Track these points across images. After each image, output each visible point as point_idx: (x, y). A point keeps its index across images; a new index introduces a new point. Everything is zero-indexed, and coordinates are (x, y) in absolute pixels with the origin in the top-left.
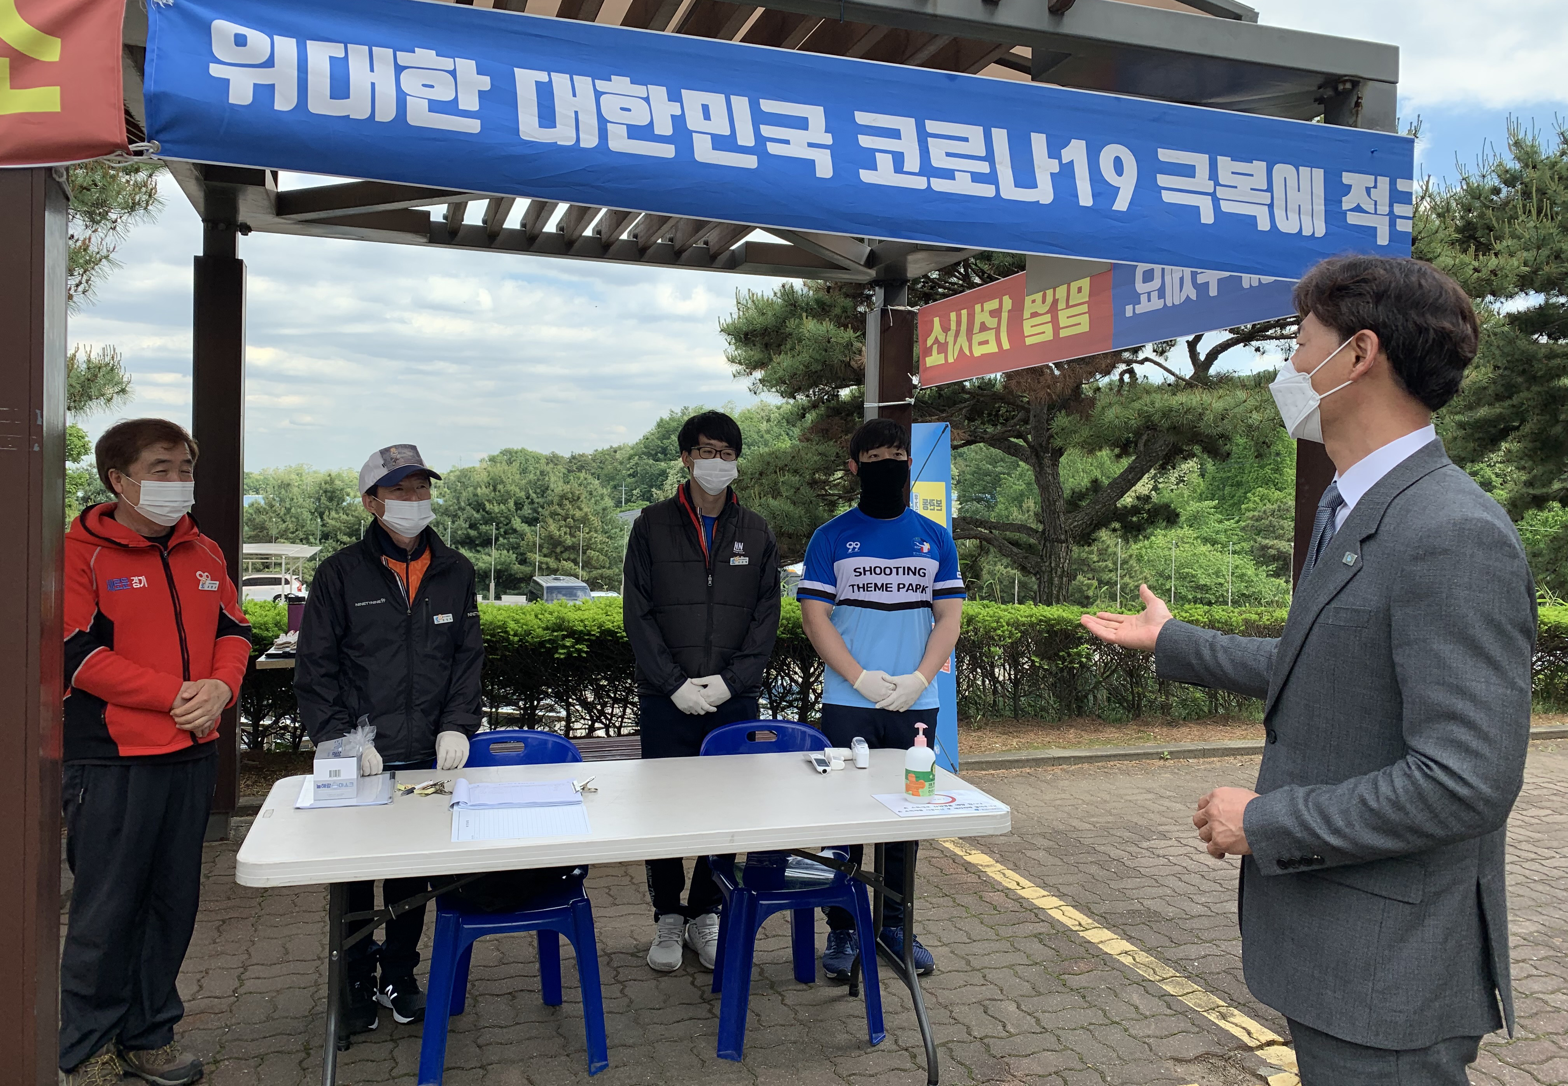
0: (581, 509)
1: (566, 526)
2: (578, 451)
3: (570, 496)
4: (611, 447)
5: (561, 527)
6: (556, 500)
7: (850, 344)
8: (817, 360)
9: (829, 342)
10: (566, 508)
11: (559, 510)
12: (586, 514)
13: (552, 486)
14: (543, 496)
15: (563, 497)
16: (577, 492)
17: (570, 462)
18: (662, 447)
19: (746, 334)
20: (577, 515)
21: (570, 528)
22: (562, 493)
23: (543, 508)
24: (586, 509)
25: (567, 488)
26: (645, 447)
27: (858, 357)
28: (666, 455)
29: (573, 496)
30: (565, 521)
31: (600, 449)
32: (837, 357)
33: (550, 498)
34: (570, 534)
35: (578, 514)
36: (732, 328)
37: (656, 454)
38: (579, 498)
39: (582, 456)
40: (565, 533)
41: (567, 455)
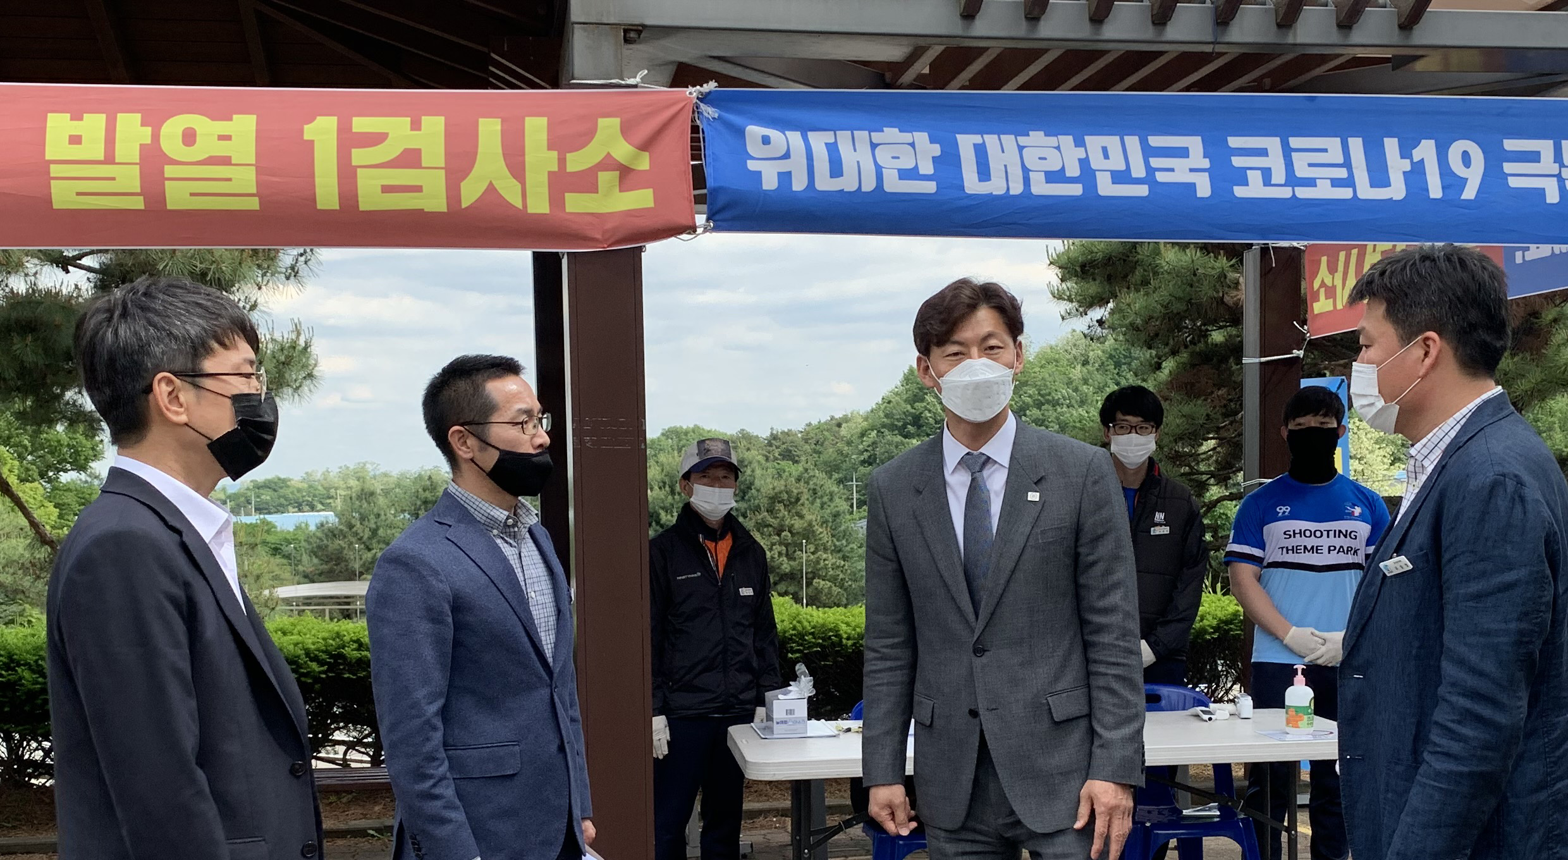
0: (801, 517)
1: (781, 544)
2: (781, 427)
3: (785, 496)
4: (832, 418)
5: (773, 544)
6: (764, 502)
7: (1223, 275)
8: (1179, 299)
9: (1195, 275)
10: (780, 515)
11: (770, 520)
12: (810, 524)
13: (757, 483)
14: (743, 498)
15: (774, 499)
16: (795, 491)
17: (770, 444)
18: (911, 414)
19: (1083, 266)
20: (796, 526)
21: (787, 545)
22: (772, 493)
23: (745, 517)
24: (808, 517)
25: (780, 485)
26: (887, 416)
27: (1234, 293)
28: (919, 427)
29: (789, 497)
30: (779, 535)
31: (815, 422)
32: (1206, 292)
33: (757, 502)
34: (787, 555)
35: (798, 524)
36: (1064, 260)
37: (904, 426)
38: (798, 499)
39: (787, 434)
40: (780, 554)
41: (765, 434)
